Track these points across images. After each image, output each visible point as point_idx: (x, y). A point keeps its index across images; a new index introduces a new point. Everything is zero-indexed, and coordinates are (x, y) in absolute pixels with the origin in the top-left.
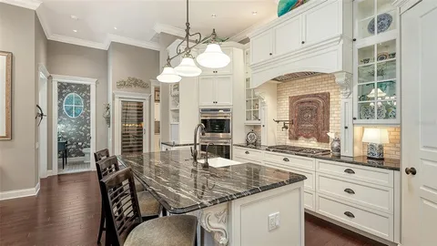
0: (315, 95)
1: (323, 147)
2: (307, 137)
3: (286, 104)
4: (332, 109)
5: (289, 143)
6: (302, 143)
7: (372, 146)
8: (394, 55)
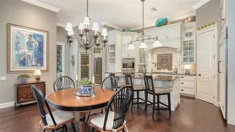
0: (167, 54)
1: (170, 71)
2: (164, 69)
3: (155, 57)
4: (173, 59)
5: (157, 71)
6: (162, 71)
7: (187, 70)
8: (193, 44)
